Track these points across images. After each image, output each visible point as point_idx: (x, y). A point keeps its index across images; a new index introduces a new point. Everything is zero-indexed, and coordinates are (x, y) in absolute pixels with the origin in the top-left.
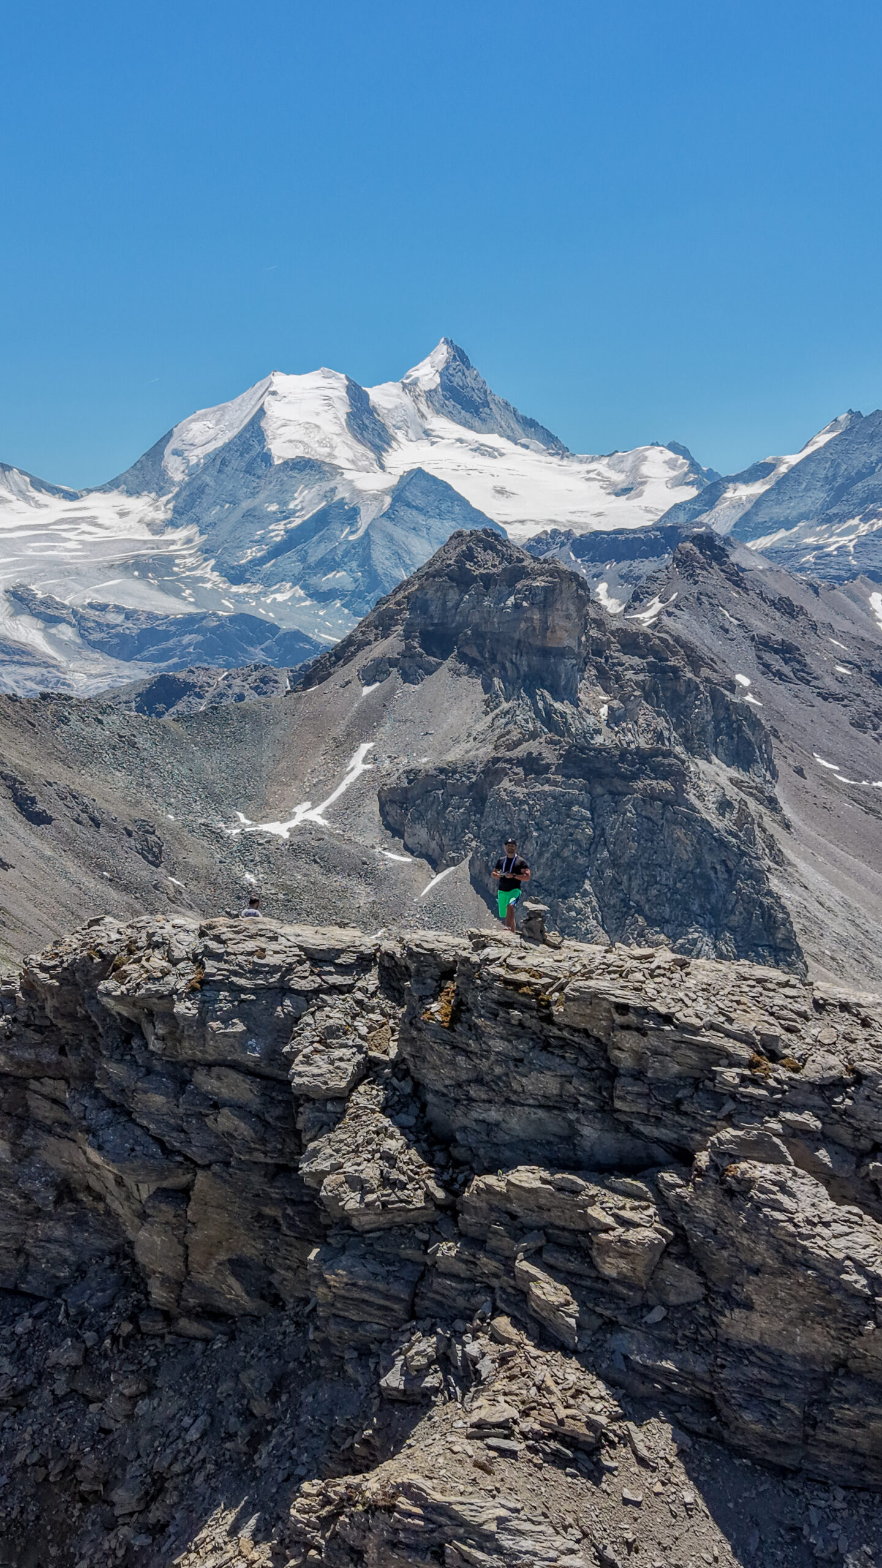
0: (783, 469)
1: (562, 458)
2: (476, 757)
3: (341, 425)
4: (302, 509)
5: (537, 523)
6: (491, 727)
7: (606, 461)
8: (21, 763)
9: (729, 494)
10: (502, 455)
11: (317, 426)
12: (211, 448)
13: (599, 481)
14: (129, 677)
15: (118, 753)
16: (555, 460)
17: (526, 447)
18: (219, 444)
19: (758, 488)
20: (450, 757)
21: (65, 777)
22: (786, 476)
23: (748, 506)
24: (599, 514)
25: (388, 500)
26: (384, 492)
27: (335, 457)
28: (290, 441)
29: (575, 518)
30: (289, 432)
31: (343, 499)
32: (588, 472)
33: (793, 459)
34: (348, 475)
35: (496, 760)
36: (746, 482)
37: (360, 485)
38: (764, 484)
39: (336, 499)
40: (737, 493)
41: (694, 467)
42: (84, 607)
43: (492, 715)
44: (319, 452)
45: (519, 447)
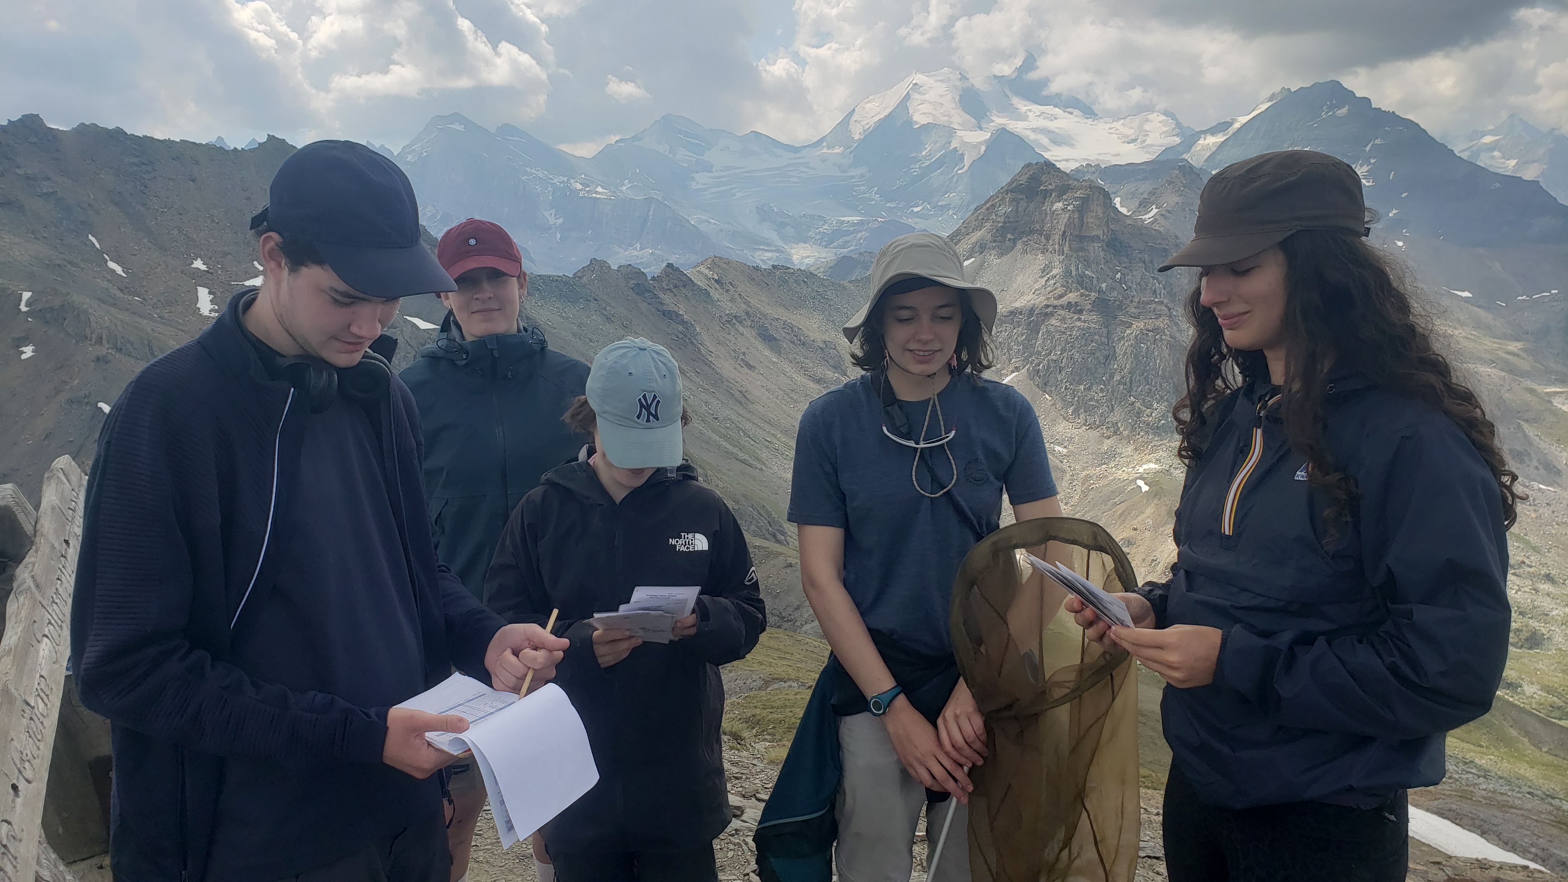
0: (1237, 125)
1: (1094, 120)
2: (1034, 305)
3: (956, 104)
4: (930, 155)
5: (1076, 160)
6: (1045, 286)
7: (1122, 122)
8: (759, 306)
9: (1201, 142)
10: (1056, 119)
11: (942, 104)
12: (876, 119)
13: (1117, 134)
14: (825, 258)
15: (816, 302)
16: (1090, 121)
17: (1071, 113)
18: (882, 116)
19: (1220, 138)
20: (1018, 304)
21: (785, 315)
22: (1239, 129)
23: (1214, 149)
24: (1117, 155)
25: (983, 148)
26: (980, 143)
27: (951, 123)
28: (924, 113)
29: (1101, 157)
30: (924, 108)
31: (956, 148)
32: (1110, 129)
33: (1244, 120)
34: (959, 133)
35: (1047, 306)
36: (1213, 134)
37: (966, 140)
38: (1224, 135)
39: (951, 148)
40: (1207, 141)
41: (1178, 125)
42: (801, 217)
43: (1046, 278)
44: (943, 120)
45: (1066, 113)
